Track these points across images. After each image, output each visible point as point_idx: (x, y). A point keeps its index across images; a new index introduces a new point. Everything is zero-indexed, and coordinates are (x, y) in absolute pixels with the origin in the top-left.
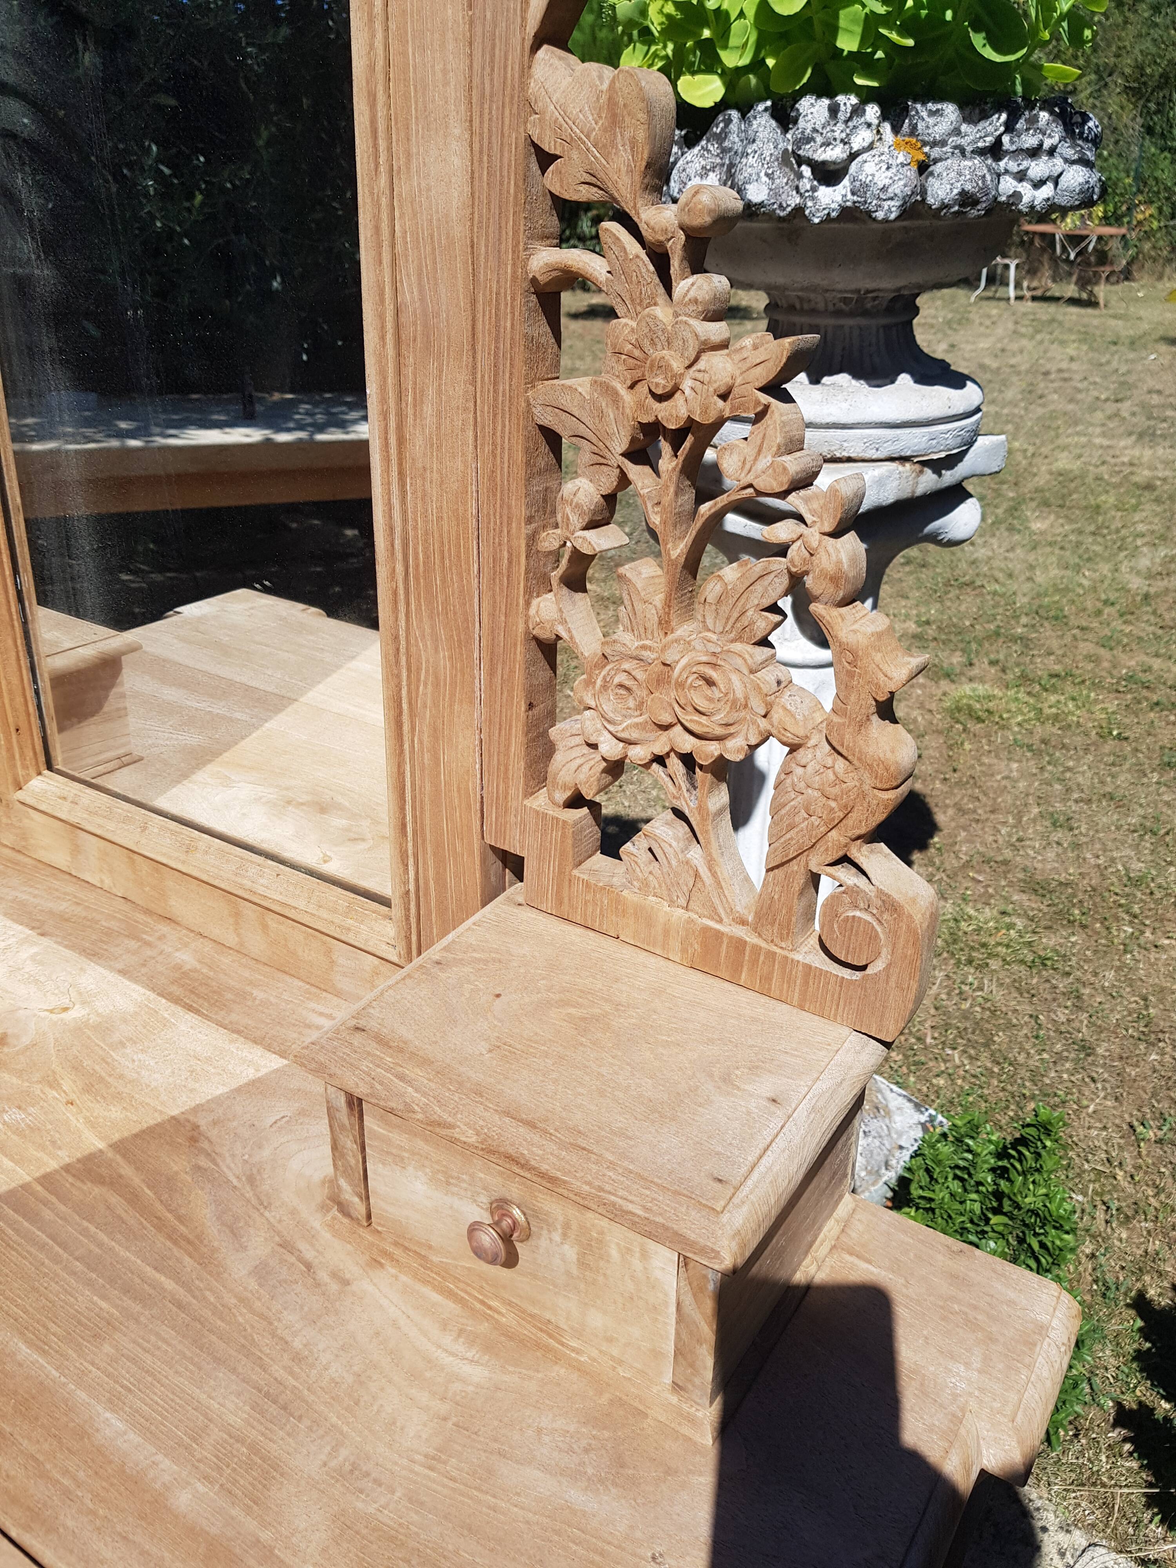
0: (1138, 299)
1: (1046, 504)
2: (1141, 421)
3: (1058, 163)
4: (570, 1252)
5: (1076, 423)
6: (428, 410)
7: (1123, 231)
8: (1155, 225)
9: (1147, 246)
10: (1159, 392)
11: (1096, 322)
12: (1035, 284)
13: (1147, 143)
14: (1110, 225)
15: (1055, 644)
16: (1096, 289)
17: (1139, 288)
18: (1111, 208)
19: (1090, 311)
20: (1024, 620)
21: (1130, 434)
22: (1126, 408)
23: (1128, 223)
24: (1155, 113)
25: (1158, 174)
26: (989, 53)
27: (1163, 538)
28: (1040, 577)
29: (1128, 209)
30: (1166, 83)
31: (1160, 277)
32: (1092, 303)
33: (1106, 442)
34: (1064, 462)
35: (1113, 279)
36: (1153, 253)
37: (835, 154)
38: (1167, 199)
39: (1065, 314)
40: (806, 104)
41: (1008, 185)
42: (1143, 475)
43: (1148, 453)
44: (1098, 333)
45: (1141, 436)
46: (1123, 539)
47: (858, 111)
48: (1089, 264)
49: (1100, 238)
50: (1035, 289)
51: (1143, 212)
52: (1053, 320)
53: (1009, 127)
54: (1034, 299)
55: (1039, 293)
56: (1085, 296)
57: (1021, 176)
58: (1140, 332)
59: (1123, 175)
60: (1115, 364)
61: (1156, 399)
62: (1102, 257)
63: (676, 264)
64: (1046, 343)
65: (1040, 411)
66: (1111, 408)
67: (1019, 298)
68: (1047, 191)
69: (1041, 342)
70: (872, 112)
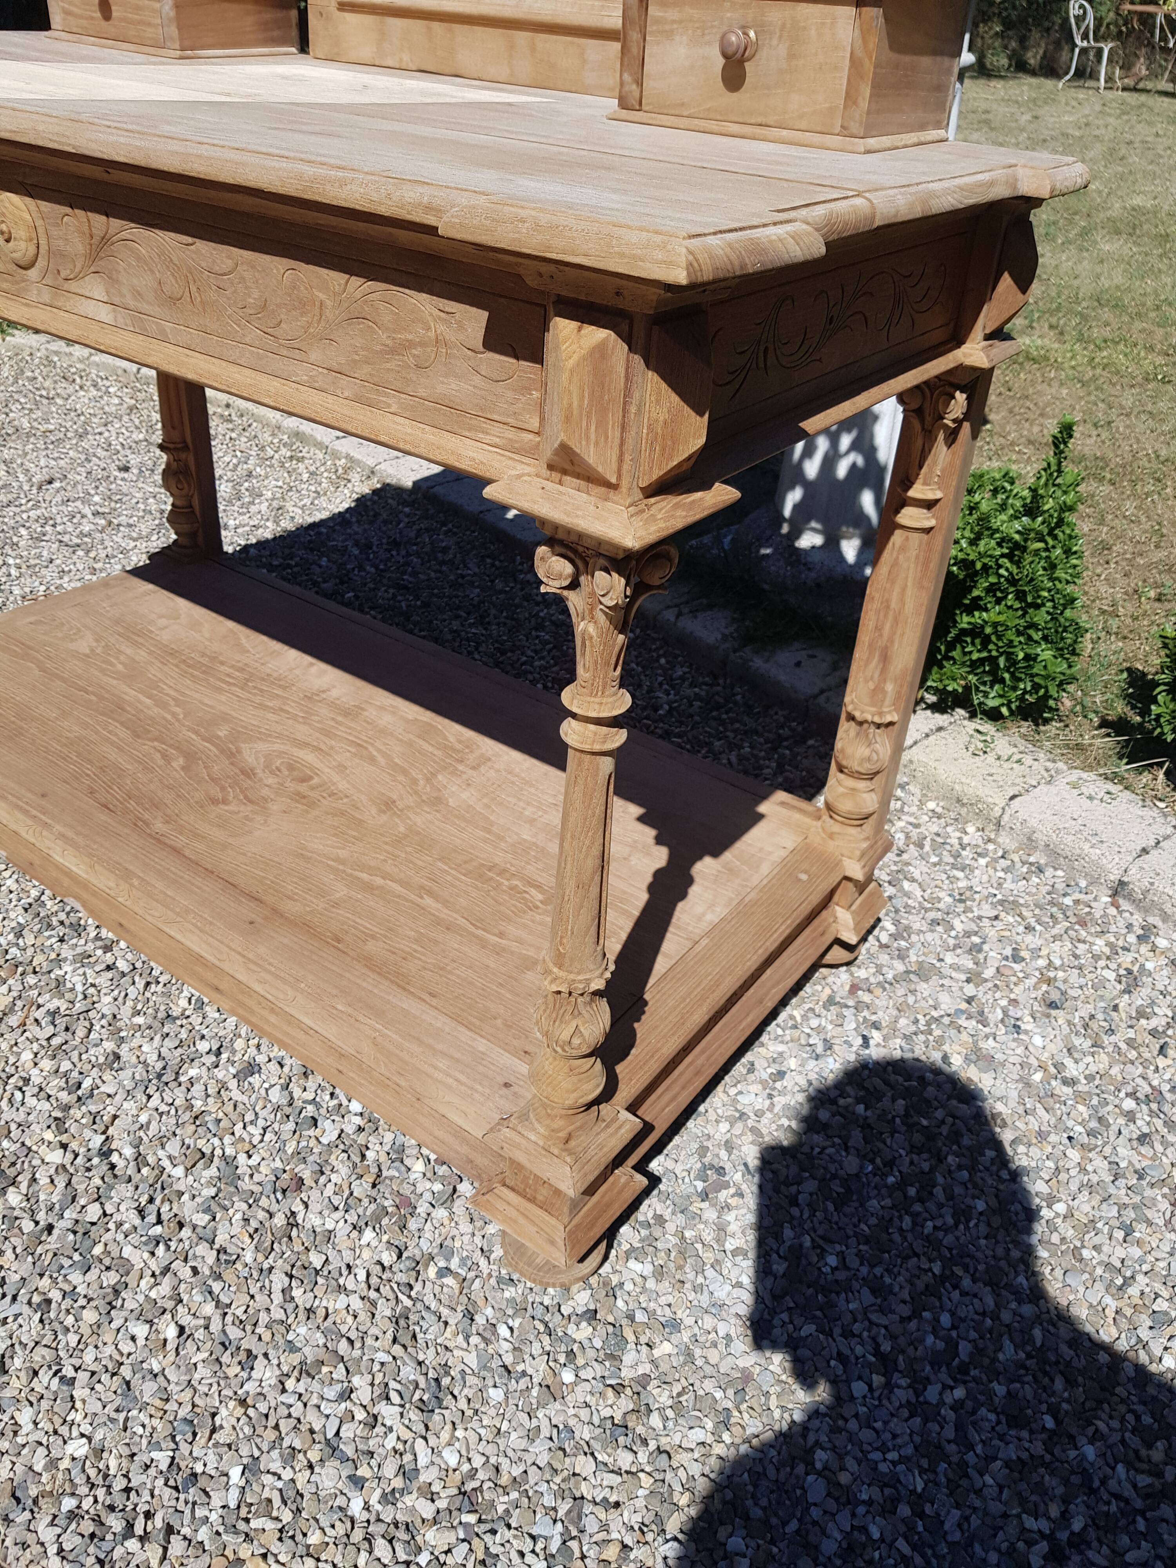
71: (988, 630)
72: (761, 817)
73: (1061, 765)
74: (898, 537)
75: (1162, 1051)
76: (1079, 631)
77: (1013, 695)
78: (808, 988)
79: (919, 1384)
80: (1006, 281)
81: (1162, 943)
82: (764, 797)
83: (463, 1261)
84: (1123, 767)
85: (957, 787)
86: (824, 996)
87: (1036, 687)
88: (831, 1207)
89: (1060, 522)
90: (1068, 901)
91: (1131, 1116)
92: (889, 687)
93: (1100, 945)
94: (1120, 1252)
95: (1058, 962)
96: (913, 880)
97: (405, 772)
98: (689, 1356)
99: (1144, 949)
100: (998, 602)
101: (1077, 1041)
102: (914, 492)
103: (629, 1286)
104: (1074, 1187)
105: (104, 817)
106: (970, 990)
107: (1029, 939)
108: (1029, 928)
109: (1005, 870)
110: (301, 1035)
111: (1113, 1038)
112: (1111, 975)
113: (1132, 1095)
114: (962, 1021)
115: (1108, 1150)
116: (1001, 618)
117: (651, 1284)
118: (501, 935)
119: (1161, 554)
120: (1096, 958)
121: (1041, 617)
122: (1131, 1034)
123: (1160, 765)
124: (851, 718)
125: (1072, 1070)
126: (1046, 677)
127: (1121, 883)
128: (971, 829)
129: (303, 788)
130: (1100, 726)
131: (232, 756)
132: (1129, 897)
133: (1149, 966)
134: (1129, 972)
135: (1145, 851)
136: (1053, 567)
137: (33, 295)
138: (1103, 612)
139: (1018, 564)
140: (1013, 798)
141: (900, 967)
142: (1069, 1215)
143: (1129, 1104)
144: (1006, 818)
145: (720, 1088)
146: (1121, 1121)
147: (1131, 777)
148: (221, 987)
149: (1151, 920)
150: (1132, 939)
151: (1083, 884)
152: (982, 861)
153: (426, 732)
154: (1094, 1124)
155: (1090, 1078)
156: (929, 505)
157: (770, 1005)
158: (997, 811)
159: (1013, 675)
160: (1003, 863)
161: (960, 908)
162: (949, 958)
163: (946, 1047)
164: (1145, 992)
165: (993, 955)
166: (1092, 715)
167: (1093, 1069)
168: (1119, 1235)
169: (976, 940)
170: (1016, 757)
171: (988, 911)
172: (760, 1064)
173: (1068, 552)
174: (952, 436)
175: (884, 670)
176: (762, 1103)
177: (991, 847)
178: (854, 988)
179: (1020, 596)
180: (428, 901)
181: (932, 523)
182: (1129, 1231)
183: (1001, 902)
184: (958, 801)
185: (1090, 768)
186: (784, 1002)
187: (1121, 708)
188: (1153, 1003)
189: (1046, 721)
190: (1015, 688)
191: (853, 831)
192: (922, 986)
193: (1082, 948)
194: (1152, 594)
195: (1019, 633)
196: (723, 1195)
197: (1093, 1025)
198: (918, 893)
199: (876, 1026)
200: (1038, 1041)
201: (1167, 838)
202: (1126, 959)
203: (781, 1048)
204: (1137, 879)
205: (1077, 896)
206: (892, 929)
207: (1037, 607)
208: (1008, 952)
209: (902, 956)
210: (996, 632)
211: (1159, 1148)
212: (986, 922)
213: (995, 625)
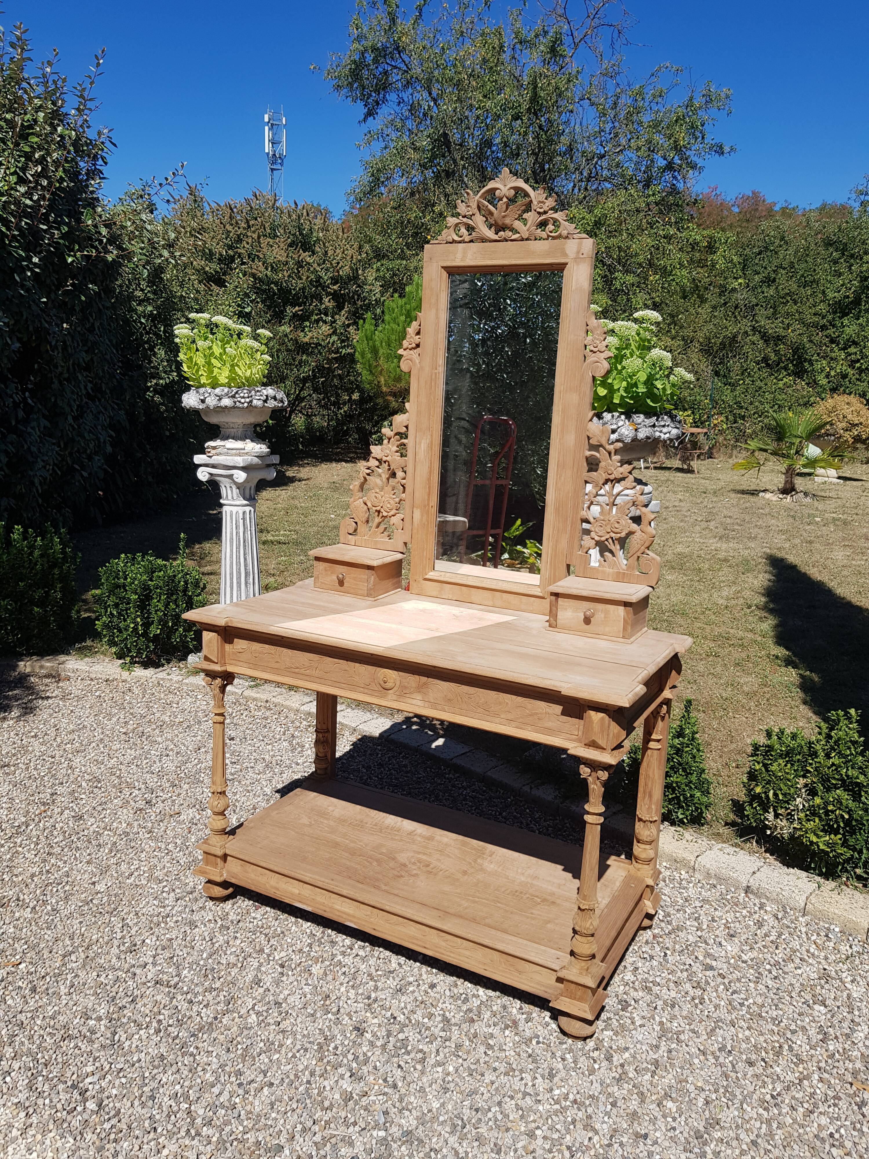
0: (717, 469)
1: (673, 568)
2: (721, 531)
3: (670, 428)
4: (603, 616)
5: (685, 532)
6: (562, 478)
7: (705, 430)
8: (725, 426)
9: (721, 439)
10: (730, 517)
11: (693, 481)
12: (655, 460)
13: (716, 380)
14: (698, 427)
15: (683, 623)
16: (692, 463)
17: (719, 461)
18: (697, 416)
19: (689, 475)
20: (667, 614)
21: (715, 537)
22: (712, 525)
23: (709, 425)
24: (720, 364)
25: (724, 398)
26: (651, 404)
27: (734, 583)
28: (673, 599)
29: (708, 417)
30: (724, 348)
31: (731, 457)
32: (690, 471)
33: (702, 541)
34: (680, 549)
35: (702, 457)
36: (725, 443)
37: (614, 427)
38: (730, 412)
39: (674, 477)
40: (605, 414)
41: (657, 434)
42: (722, 555)
43: (724, 546)
44: (695, 487)
45: (721, 538)
46: (714, 583)
47: (619, 417)
48: (686, 449)
49: (692, 434)
50: (656, 463)
51: (717, 419)
52: (668, 480)
53: (657, 420)
54: (656, 468)
55: (658, 465)
56: (685, 467)
57: (661, 432)
58: (719, 487)
59: (703, 398)
60: (705, 503)
61: (729, 521)
62: (695, 445)
63: (613, 454)
64: (665, 492)
65: (665, 526)
66: (704, 525)
67: (646, 468)
68: (668, 435)
69: (662, 492)
70: (623, 417)
71: (674, 785)
72: (609, 866)
73: (713, 842)
74: (649, 752)
75: (777, 948)
76: (709, 783)
77: (688, 813)
78: (637, 939)
79: (717, 1058)
80: (674, 672)
81: (768, 909)
82: (608, 859)
83: (544, 1038)
84: (738, 841)
85: (674, 855)
86: (644, 941)
87: (697, 809)
88: (669, 1009)
89: (693, 739)
90: (729, 897)
91: (770, 972)
92: (653, 807)
93: (744, 912)
94: (775, 1013)
95: (730, 920)
96: (665, 895)
97: (464, 860)
98: (634, 1057)
99: (762, 912)
100: (675, 773)
101: (744, 948)
102: (654, 737)
103: (606, 1039)
104: (754, 995)
105: (361, 886)
106: (699, 933)
107: (717, 913)
108: (715, 909)
109: (701, 888)
110: (466, 959)
111: (758, 945)
112: (752, 923)
113: (769, 964)
114: (700, 944)
115: (764, 982)
116: (679, 780)
117: (614, 1037)
118: (532, 913)
119: (734, 746)
120: (745, 917)
121: (694, 778)
122: (764, 943)
123: (753, 838)
124: (640, 820)
125: (745, 958)
126: (700, 804)
127: (748, 887)
128: (683, 872)
129: (428, 869)
130: (725, 826)
131: (394, 859)
132: (752, 892)
133: (765, 918)
134: (758, 921)
135: (754, 873)
136: (694, 757)
137: (390, 697)
138: (715, 775)
139: (681, 757)
140: (697, 857)
141: (670, 927)
142: (755, 1003)
143: (768, 967)
144: (697, 865)
145: (616, 975)
146: (767, 972)
147: (743, 845)
148: (427, 946)
149: (762, 901)
150: (756, 908)
151: (733, 890)
152: (691, 885)
153: (464, 844)
154: (757, 975)
155: (752, 960)
156: (658, 741)
157: (631, 936)
158: (692, 863)
159: (686, 804)
160: (700, 885)
161: (687, 904)
162: (688, 923)
163: (696, 954)
164: (765, 928)
165: (704, 919)
166: (721, 821)
167: (752, 956)
168: (774, 1008)
169: (696, 915)
170: (694, 840)
171: (698, 904)
172: (628, 966)
173: (698, 750)
174: (663, 718)
175: (650, 800)
176: (633, 978)
177: (693, 879)
178: (654, 937)
179: (684, 770)
180: (499, 905)
181: (660, 747)
182: (776, 1005)
183: (703, 900)
184: (675, 861)
185: (724, 842)
186: (630, 944)
187: (732, 816)
188: (770, 931)
189: (703, 825)
190: (688, 810)
191: (646, 866)
192: (680, 933)
193: (738, 915)
194: (734, 765)
195: (686, 786)
196: (630, 1009)
197: (749, 941)
198: (669, 900)
199: (667, 949)
200: (729, 948)
201: (762, 867)
202: (756, 916)
203: (634, 959)
204: (754, 883)
205: (732, 895)
206: (662, 913)
207: (691, 774)
208: (710, 919)
209: (669, 923)
210: (677, 786)
211: (782, 980)
212: (698, 909)
213: (677, 783)
